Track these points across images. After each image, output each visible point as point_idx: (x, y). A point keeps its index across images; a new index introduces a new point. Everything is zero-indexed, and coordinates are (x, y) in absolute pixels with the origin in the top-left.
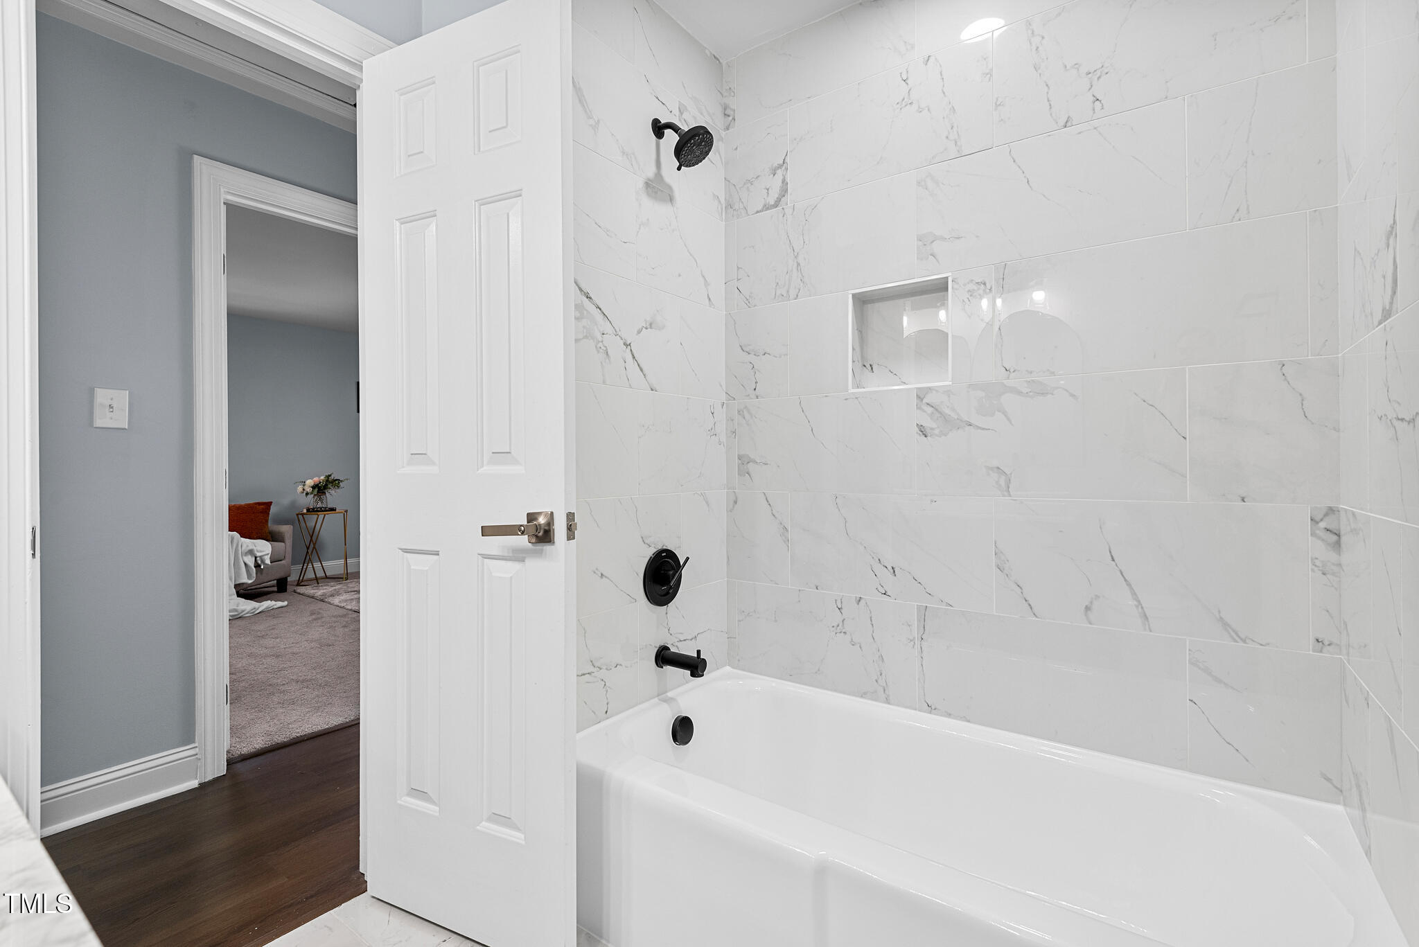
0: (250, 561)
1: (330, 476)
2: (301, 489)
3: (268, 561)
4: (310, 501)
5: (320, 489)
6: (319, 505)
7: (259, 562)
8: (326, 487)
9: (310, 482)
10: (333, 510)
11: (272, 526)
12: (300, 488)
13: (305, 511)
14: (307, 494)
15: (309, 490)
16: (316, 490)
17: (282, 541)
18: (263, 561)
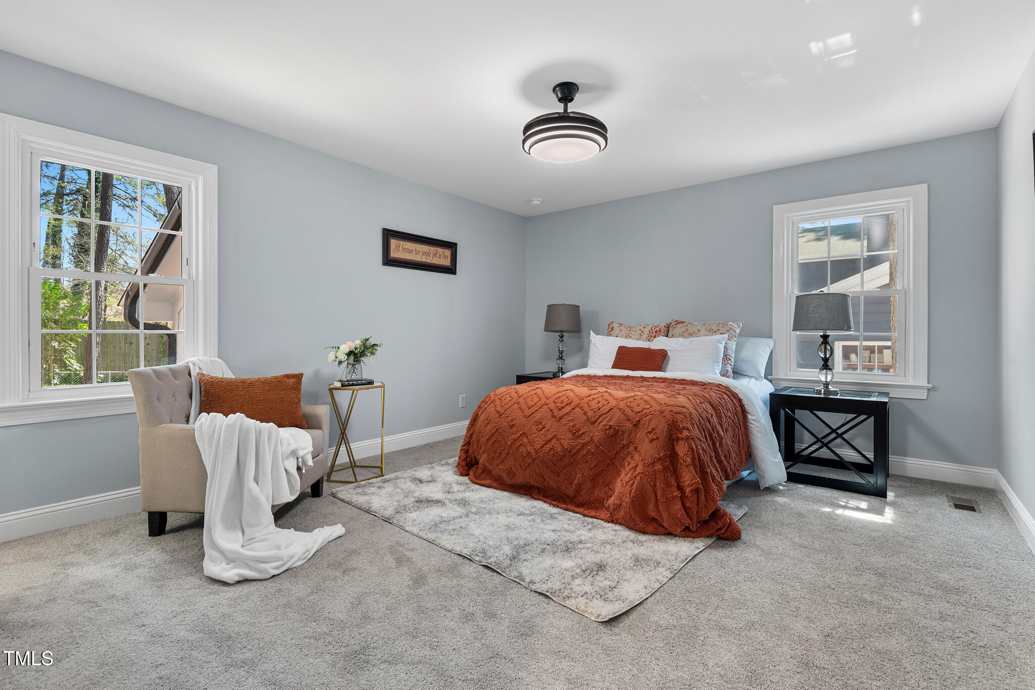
0: (292, 466)
1: (367, 340)
2: (334, 357)
3: (310, 463)
4: (343, 373)
5: (356, 356)
6: (354, 377)
7: (300, 464)
8: (362, 354)
9: (345, 348)
10: (371, 383)
11: (307, 408)
12: (332, 356)
13: (338, 385)
14: (340, 362)
15: (343, 357)
16: (352, 358)
17: (319, 427)
18: (304, 462)
